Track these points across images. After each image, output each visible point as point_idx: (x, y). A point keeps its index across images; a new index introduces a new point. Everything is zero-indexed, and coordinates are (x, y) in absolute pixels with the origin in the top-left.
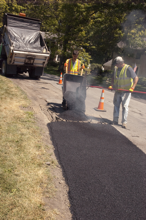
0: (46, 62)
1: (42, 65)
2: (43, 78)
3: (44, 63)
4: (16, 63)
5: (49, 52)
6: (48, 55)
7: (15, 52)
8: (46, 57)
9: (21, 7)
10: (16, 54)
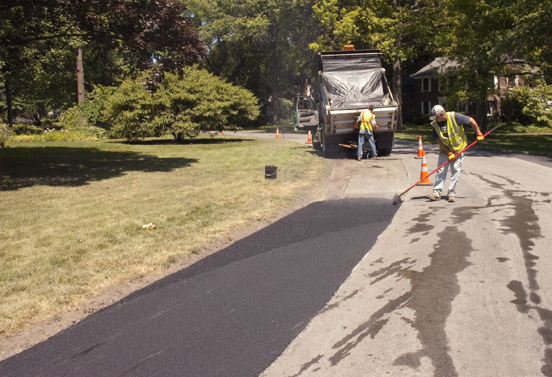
0: (394, 122)
1: (386, 129)
2: (394, 152)
3: (390, 123)
4: (338, 131)
5: (395, 103)
6: (394, 109)
7: (332, 113)
8: (390, 113)
9: (388, 20)
10: (335, 116)
